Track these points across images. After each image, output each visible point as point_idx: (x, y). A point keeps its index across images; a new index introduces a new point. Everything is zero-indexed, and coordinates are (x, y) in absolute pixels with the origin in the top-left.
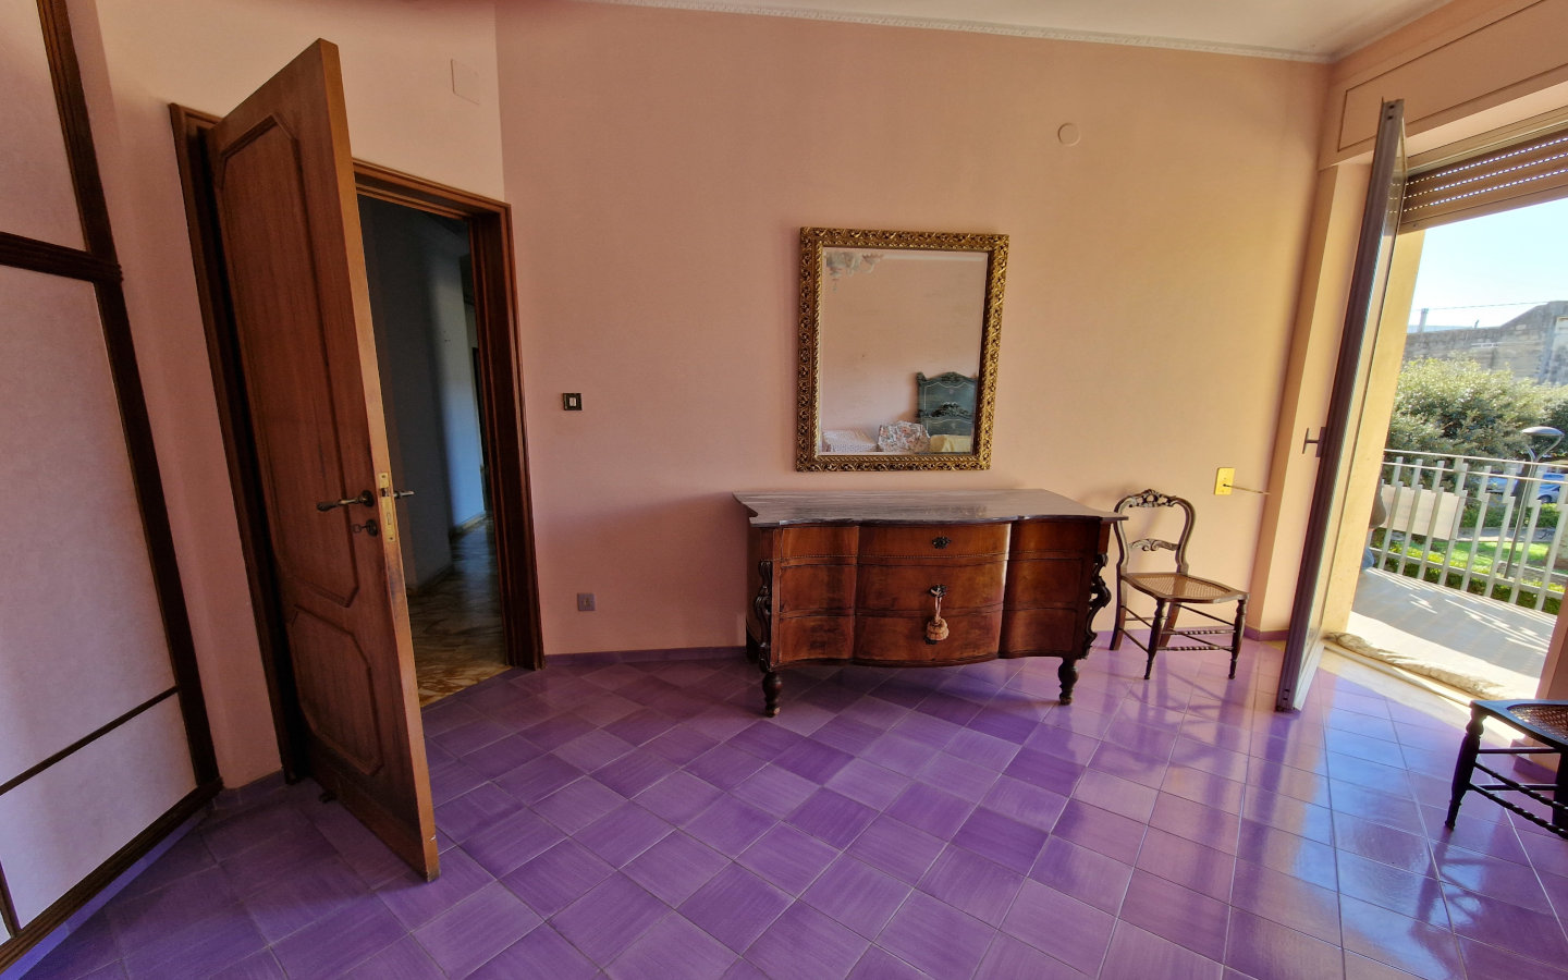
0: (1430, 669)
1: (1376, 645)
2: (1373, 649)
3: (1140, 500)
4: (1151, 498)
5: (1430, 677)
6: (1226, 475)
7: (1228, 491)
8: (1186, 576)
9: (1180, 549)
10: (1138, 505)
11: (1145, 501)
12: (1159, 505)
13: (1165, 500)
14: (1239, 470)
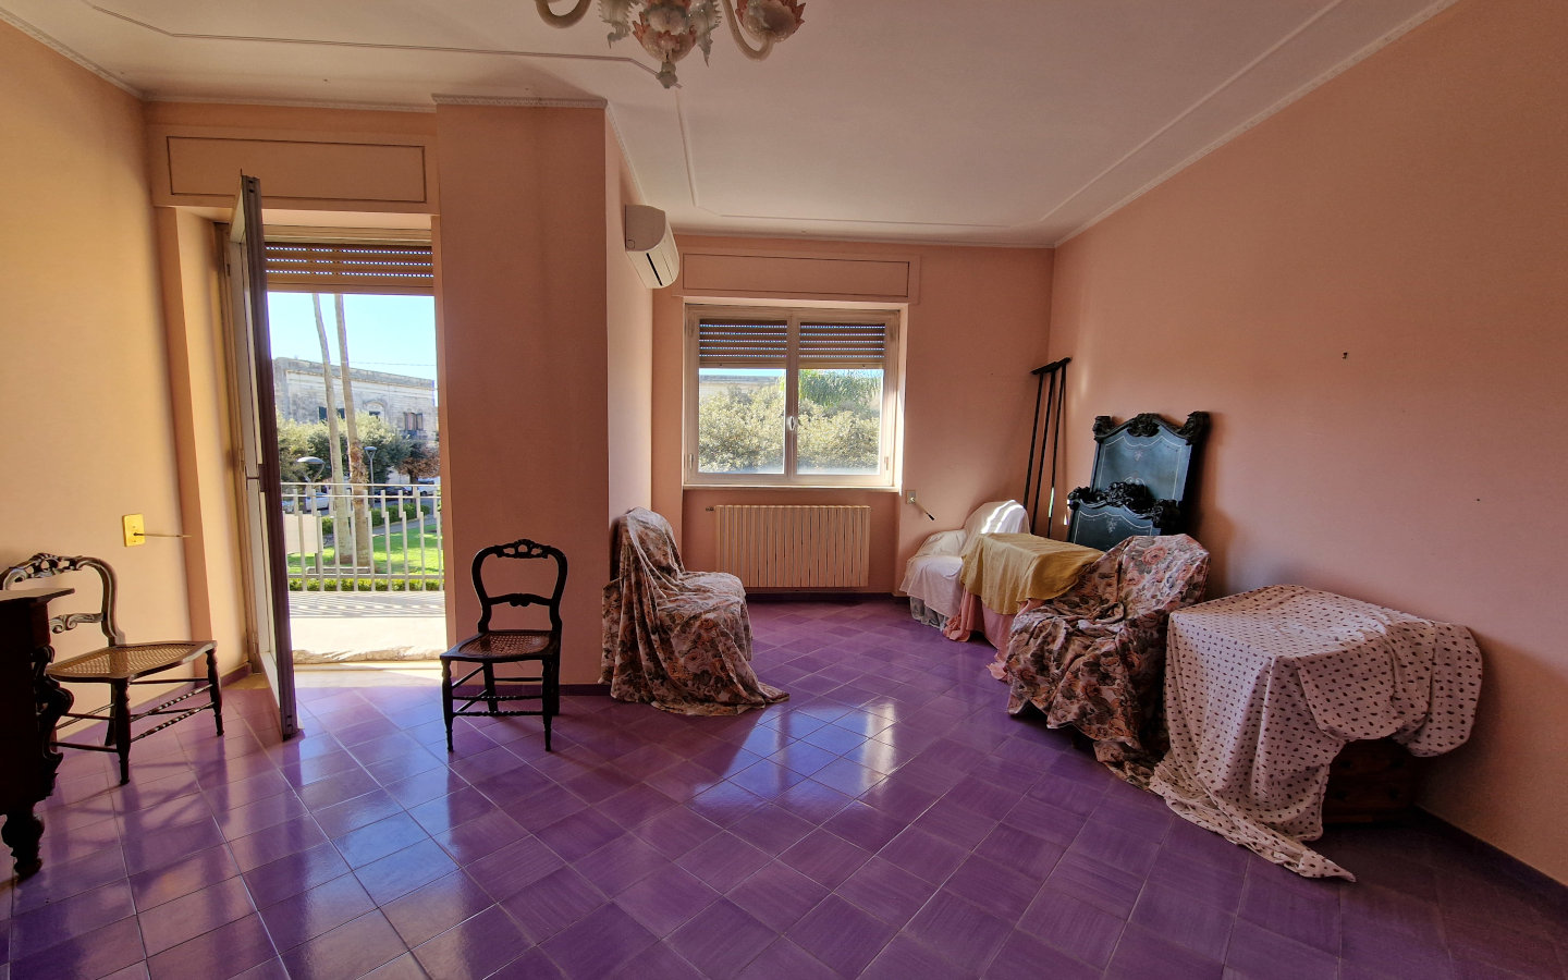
0: (366, 654)
1: (319, 652)
2: (318, 656)
3: (31, 570)
4: (45, 565)
5: (368, 660)
6: (135, 523)
7: (141, 540)
8: (124, 648)
9: (106, 618)
10: (29, 576)
11: (38, 570)
12: (62, 571)
13: (67, 564)
14: (147, 516)
